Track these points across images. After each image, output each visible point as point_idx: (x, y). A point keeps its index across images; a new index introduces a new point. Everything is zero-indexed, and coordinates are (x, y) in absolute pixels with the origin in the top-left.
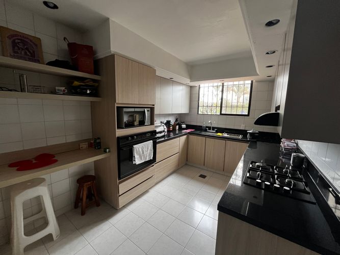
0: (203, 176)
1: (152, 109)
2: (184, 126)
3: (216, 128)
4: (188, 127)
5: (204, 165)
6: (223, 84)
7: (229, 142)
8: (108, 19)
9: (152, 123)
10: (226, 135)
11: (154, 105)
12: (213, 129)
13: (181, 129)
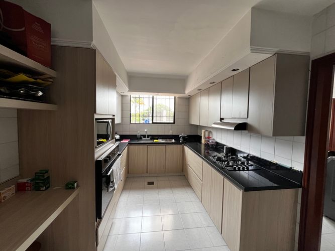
0: (151, 183)
1: (113, 121)
2: (117, 137)
3: (150, 135)
5: (147, 172)
6: (153, 96)
7: (168, 147)
9: (113, 137)
10: (160, 141)
11: (114, 116)
12: (148, 137)
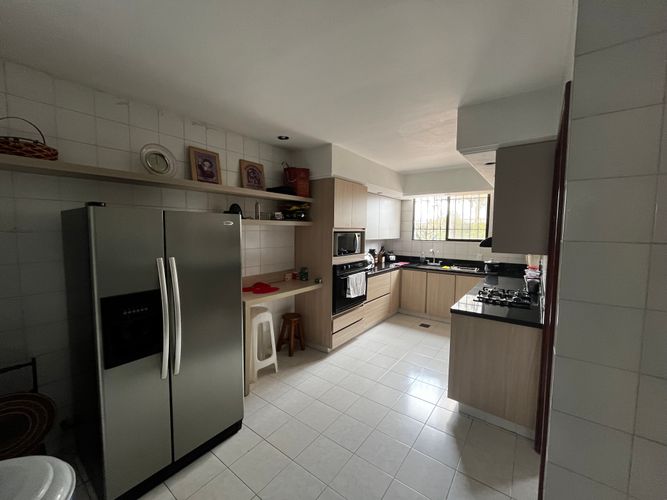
0: (425, 326)
1: (362, 234)
2: (393, 258)
3: (442, 260)
4: (399, 259)
5: (426, 312)
6: (449, 199)
7: (459, 277)
8: (330, 145)
9: (362, 251)
10: (455, 268)
11: (365, 229)
12: (436, 262)
13: (388, 261)
